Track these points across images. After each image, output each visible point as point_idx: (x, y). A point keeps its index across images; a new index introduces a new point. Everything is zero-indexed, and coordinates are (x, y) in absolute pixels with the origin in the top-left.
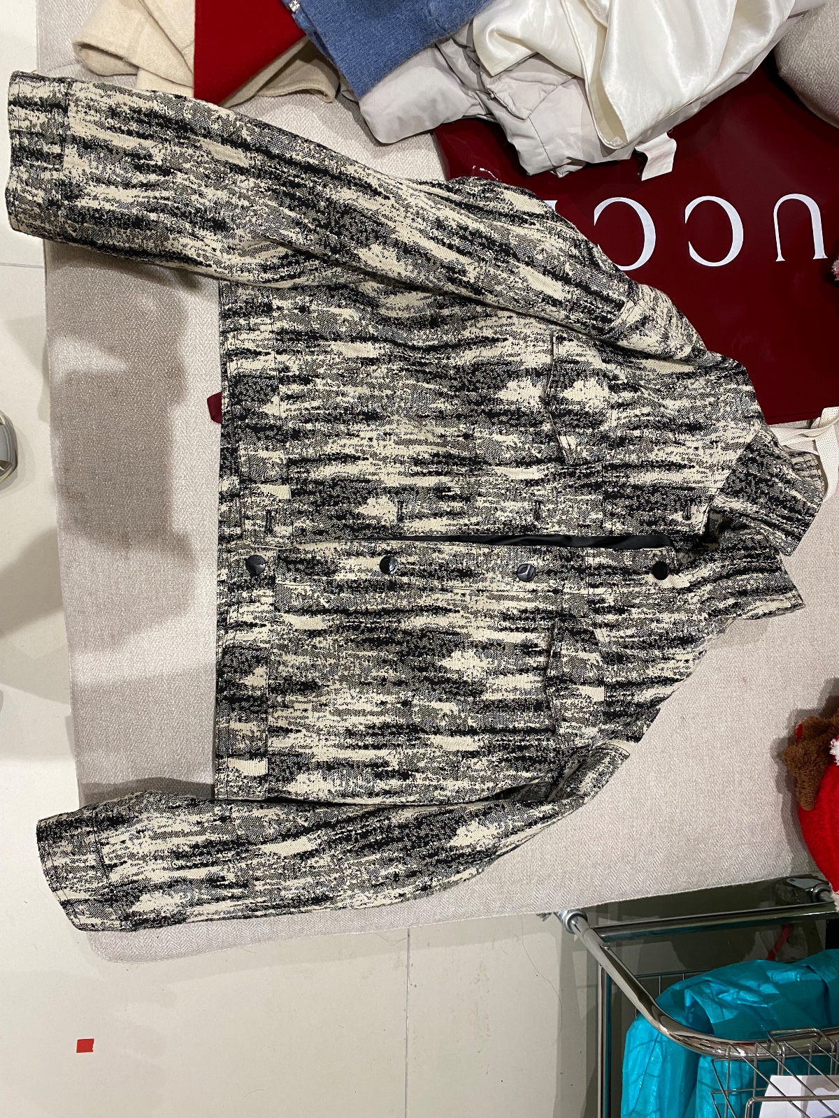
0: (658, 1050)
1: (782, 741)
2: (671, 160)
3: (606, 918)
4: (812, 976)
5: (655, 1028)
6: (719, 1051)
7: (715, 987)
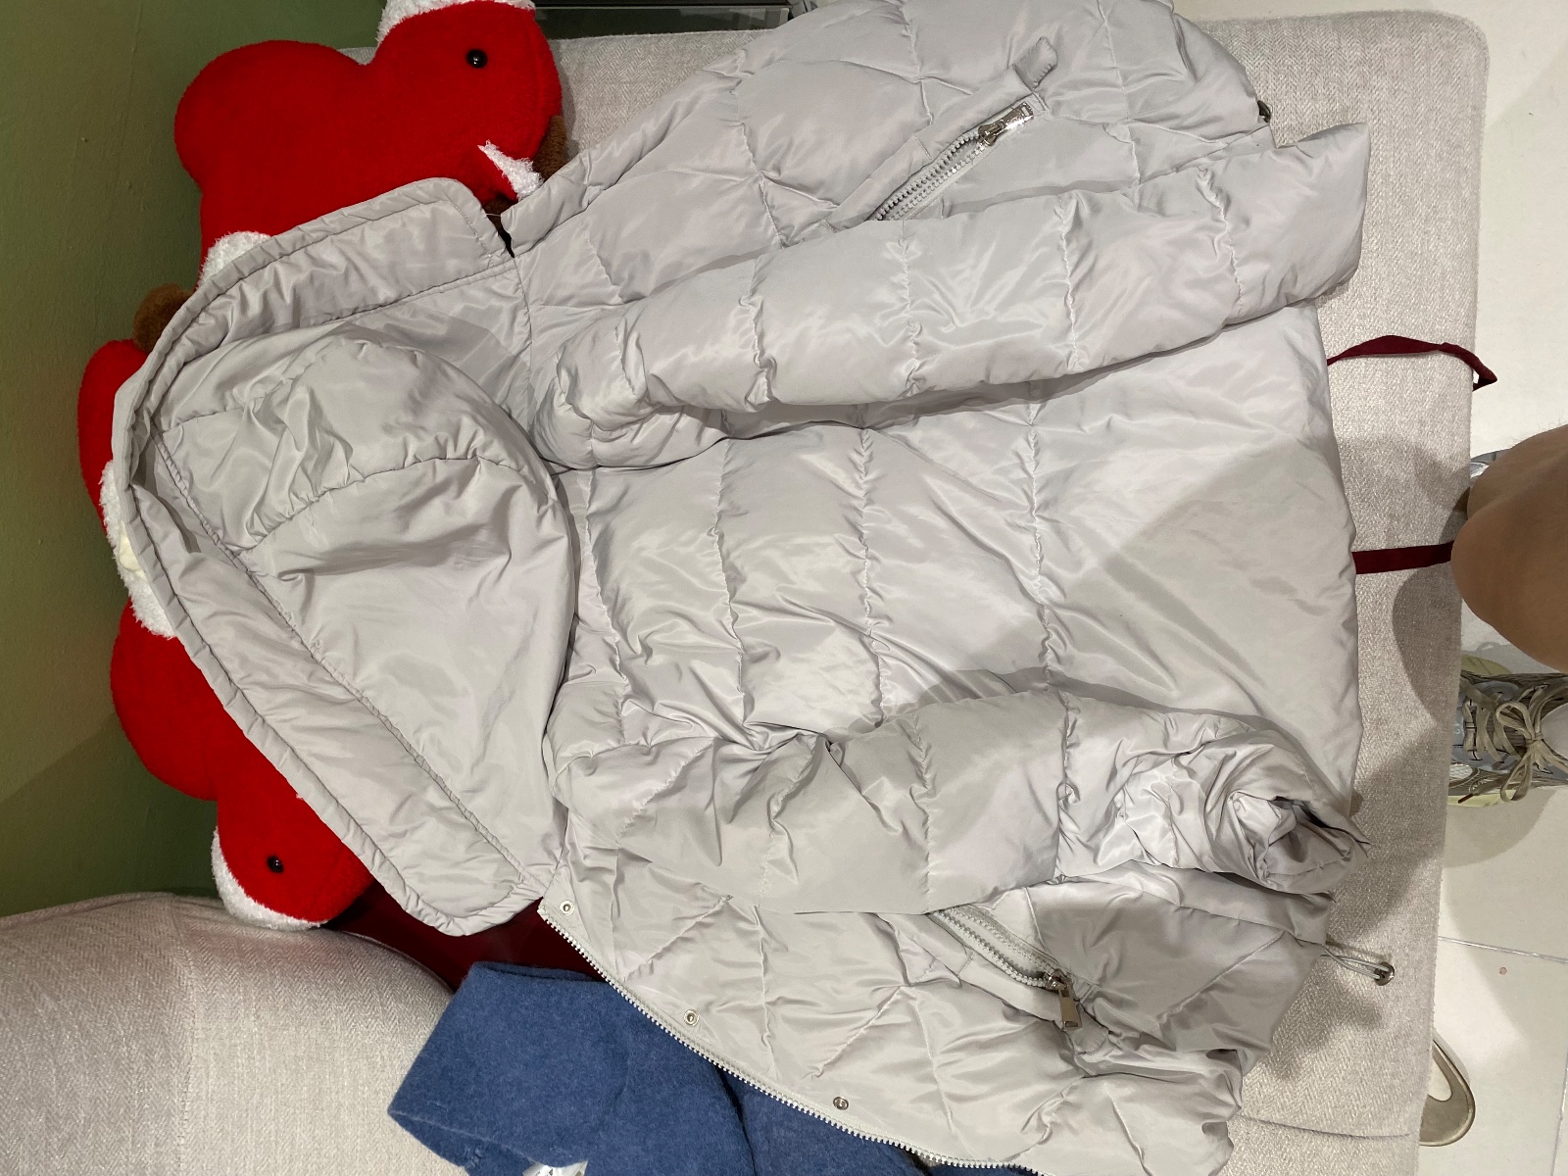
3: (753, 19)
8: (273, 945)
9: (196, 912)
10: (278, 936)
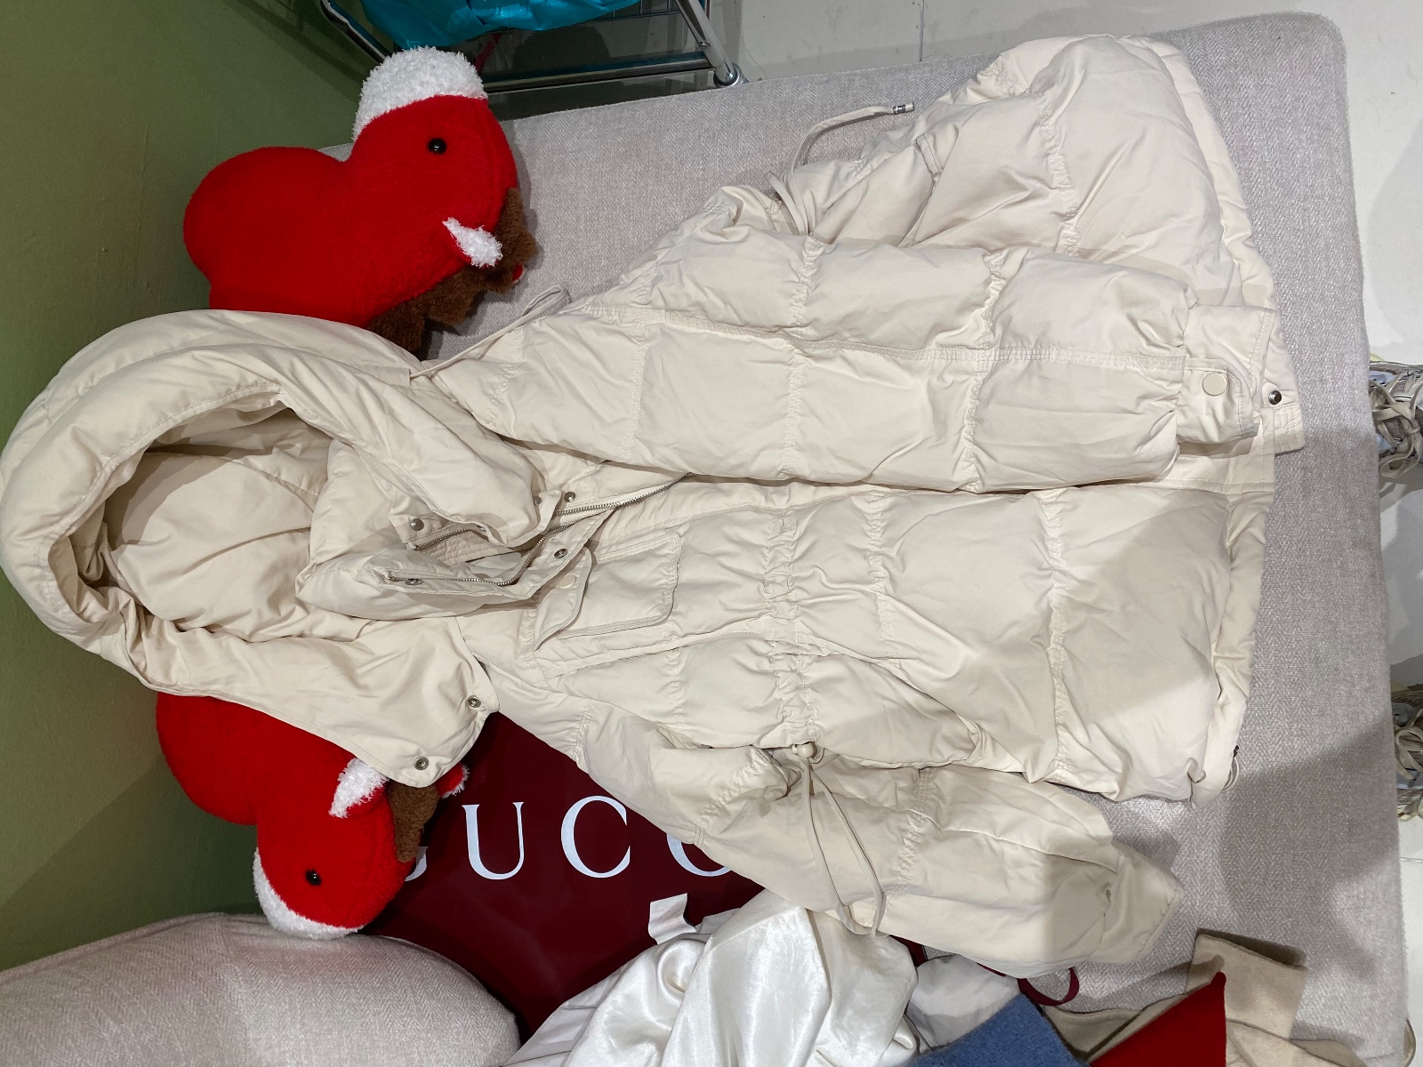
1: (530, 267)
2: (653, 916)
3: (684, 83)
8: (314, 955)
9: (244, 929)
10: (319, 945)
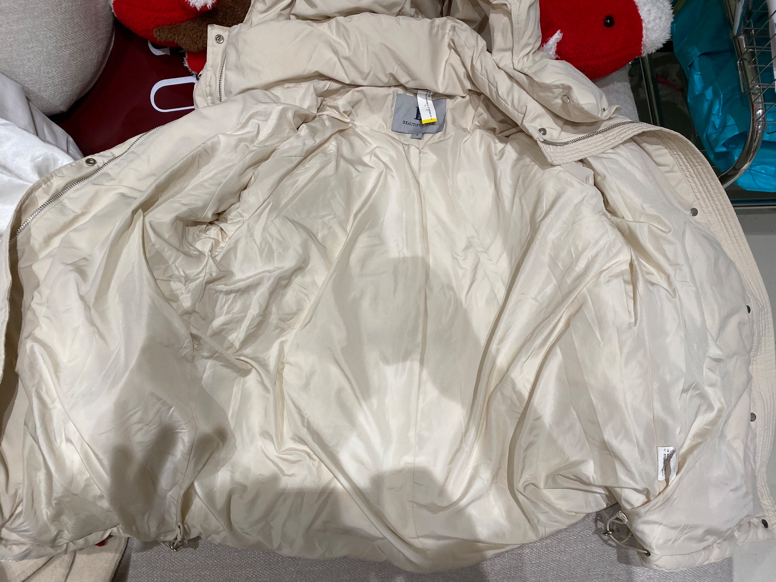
0: (758, 168)
4: (696, 64)
5: (744, 173)
6: (760, 127)
7: (710, 130)
